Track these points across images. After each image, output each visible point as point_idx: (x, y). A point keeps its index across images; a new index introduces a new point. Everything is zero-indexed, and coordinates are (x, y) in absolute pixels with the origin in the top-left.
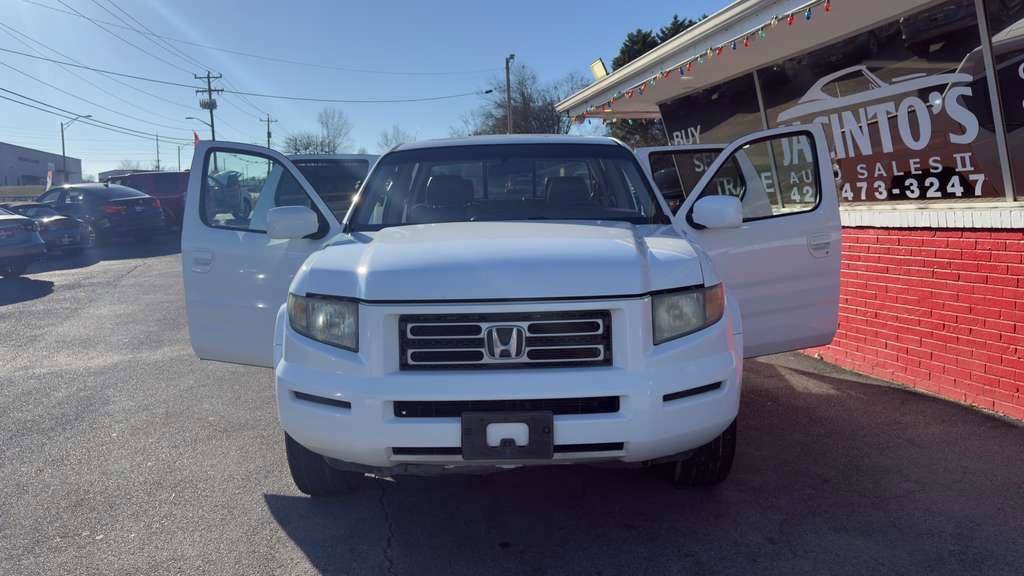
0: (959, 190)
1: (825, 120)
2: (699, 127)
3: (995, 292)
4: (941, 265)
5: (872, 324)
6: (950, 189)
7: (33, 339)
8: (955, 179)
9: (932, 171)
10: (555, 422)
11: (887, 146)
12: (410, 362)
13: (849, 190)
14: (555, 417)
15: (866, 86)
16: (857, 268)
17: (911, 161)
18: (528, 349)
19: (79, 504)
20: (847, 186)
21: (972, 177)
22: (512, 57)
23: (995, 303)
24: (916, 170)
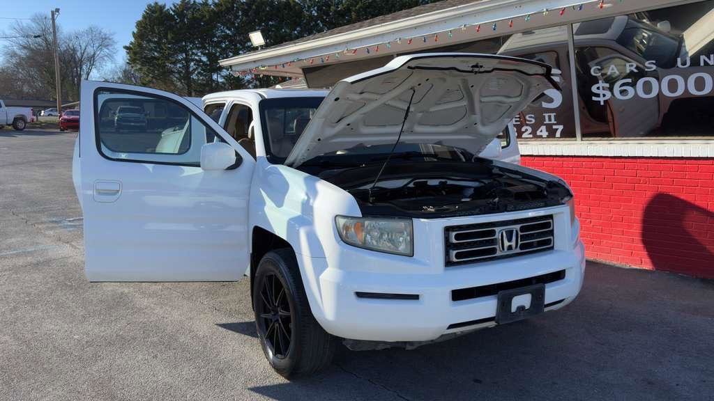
0: (545, 134)
8: (543, 128)
9: (527, 122)
10: (546, 290)
12: (454, 260)
14: (545, 287)
18: (519, 243)
21: (555, 127)
22: (57, 10)
24: (516, 121)
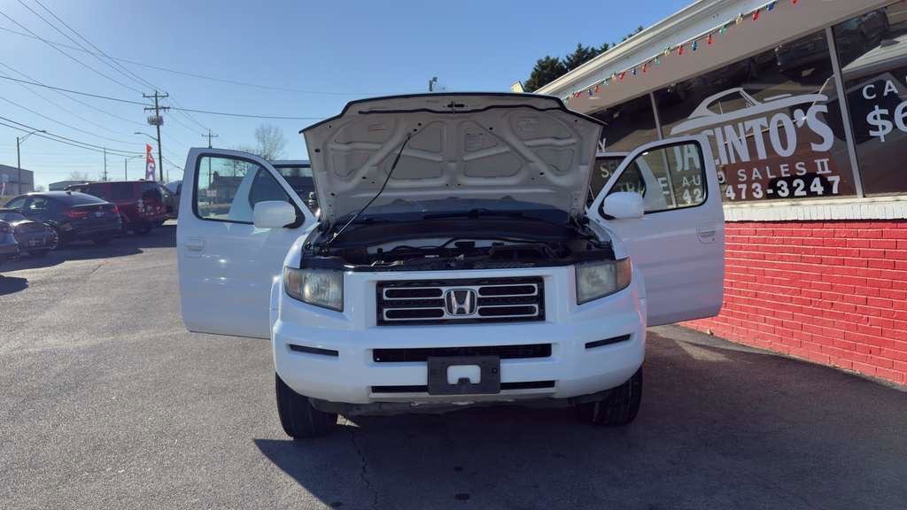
0: (820, 189)
1: (710, 132)
2: (604, 140)
3: (850, 272)
4: (807, 251)
5: (752, 302)
6: (813, 189)
7: (20, 325)
8: (817, 181)
9: (798, 174)
10: (501, 365)
11: (762, 155)
12: (386, 319)
13: (731, 191)
14: (501, 360)
15: (744, 105)
16: (740, 256)
17: (782, 166)
18: (479, 307)
20: (730, 188)
21: (830, 179)
22: (435, 79)
23: (850, 281)
24: (786, 173)
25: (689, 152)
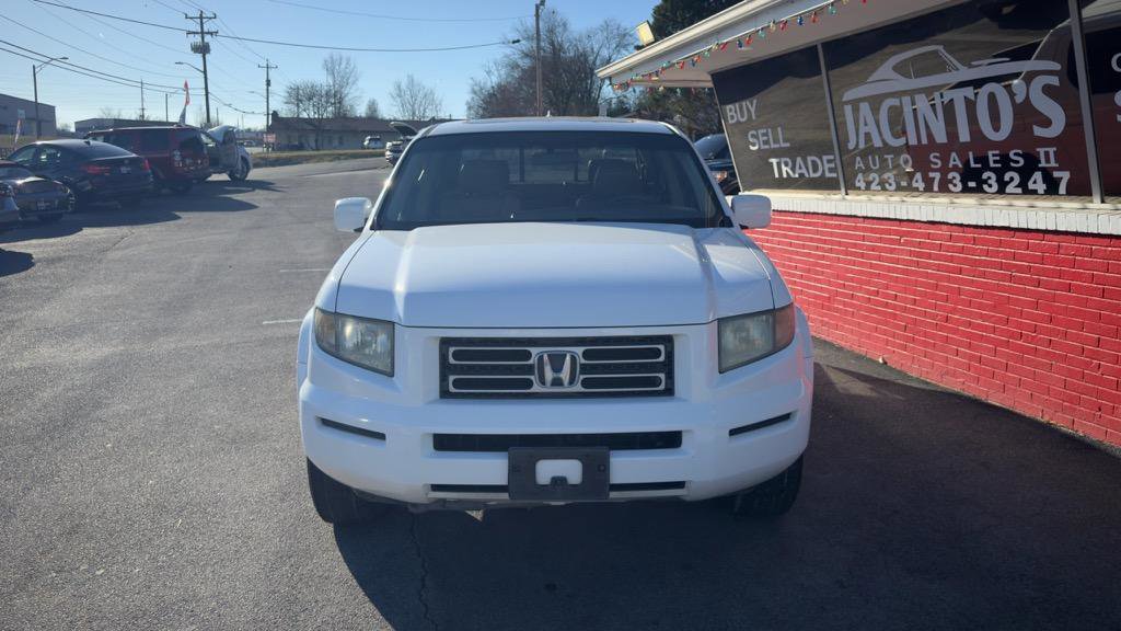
1: (894, 102)
2: (755, 101)
3: (1078, 301)
4: (1020, 269)
5: (942, 328)
6: (1031, 186)
7: (11, 325)
8: (1038, 176)
9: (1012, 164)
10: (611, 459)
12: (452, 389)
13: (920, 181)
14: (612, 452)
15: (942, 67)
16: (928, 266)
17: (990, 153)
18: (582, 377)
19: (74, 531)
20: (918, 176)
21: (1056, 174)
23: (1078, 313)
24: (995, 162)
25: (866, 125)
